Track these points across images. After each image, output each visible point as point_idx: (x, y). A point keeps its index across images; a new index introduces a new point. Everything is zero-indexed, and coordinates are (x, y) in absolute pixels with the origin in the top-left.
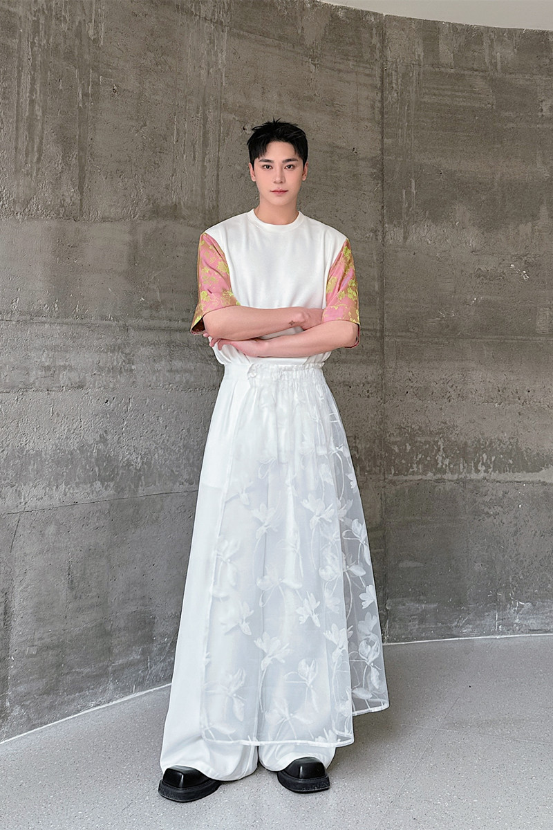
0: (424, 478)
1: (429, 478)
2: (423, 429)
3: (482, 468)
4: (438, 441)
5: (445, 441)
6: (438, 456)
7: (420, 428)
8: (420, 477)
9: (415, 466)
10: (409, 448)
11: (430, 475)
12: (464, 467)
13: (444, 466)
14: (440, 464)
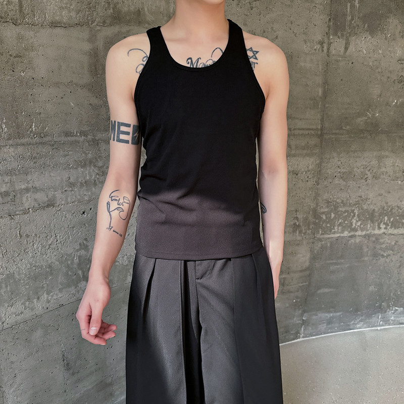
0: (342, 235)
1: (346, 235)
2: (345, 202)
3: (383, 226)
4: (354, 210)
5: (359, 209)
6: (353, 220)
7: (343, 201)
8: (338, 235)
9: (336, 228)
10: (333, 215)
11: (346, 234)
12: (371, 226)
13: (356, 227)
14: (354, 225)
